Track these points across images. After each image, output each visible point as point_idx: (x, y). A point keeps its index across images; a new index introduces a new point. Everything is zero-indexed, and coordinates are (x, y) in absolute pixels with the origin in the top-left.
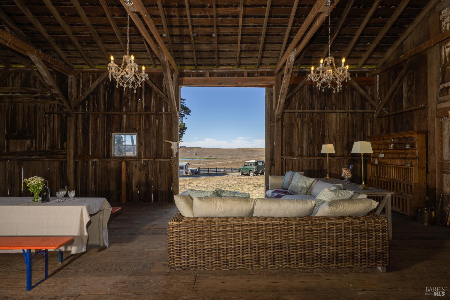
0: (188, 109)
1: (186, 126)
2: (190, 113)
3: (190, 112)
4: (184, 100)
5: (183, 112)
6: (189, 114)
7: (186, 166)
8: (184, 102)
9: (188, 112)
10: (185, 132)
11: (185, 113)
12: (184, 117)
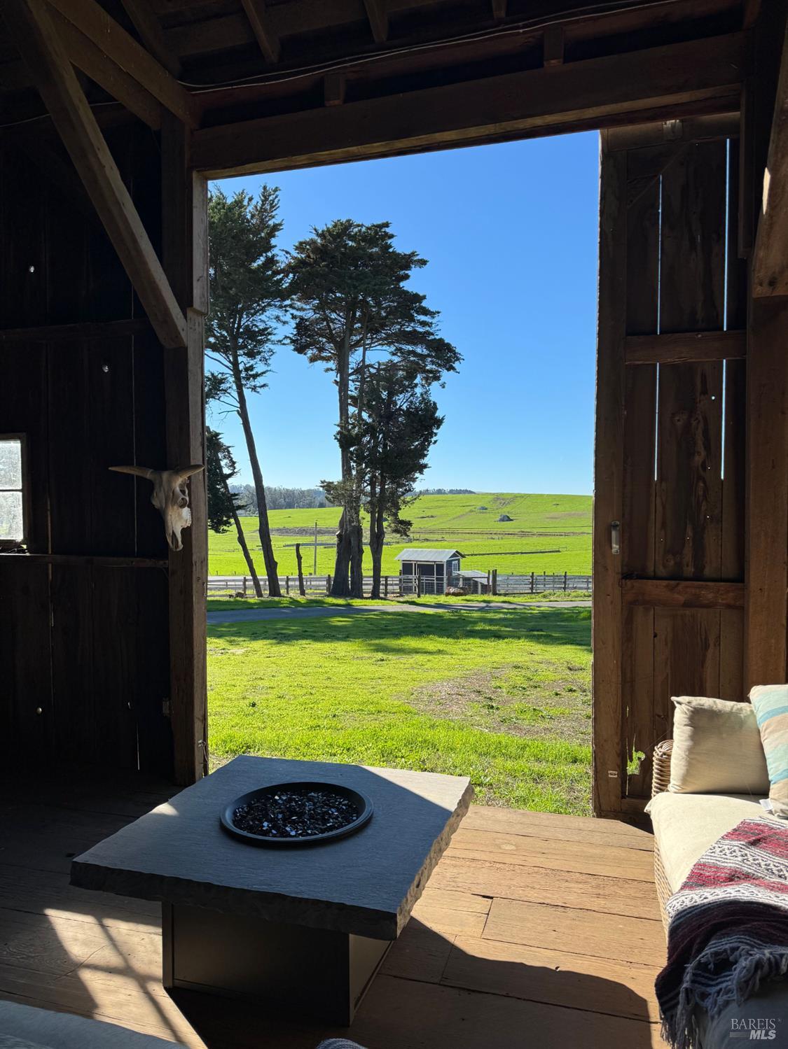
0: (448, 348)
1: (439, 414)
2: (456, 365)
3: (458, 359)
4: (432, 314)
5: (433, 363)
6: (454, 369)
7: (449, 563)
8: (434, 321)
9: (449, 361)
10: (436, 434)
11: (440, 365)
12: (437, 378)
